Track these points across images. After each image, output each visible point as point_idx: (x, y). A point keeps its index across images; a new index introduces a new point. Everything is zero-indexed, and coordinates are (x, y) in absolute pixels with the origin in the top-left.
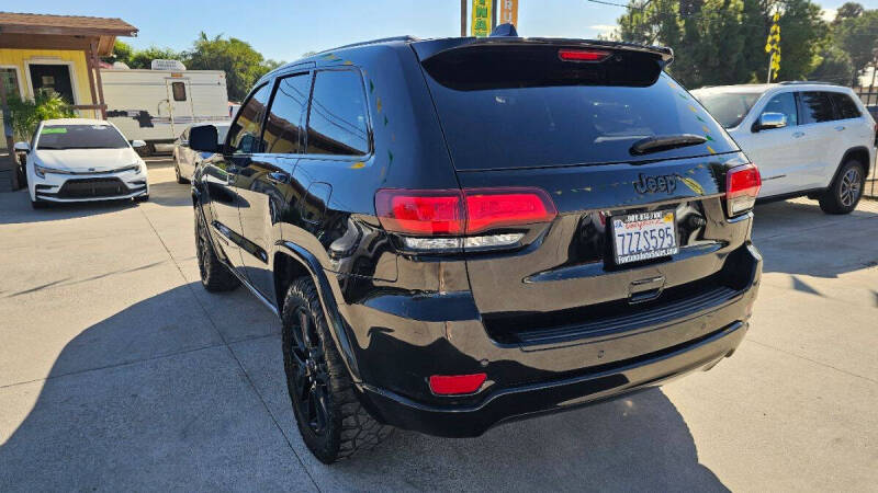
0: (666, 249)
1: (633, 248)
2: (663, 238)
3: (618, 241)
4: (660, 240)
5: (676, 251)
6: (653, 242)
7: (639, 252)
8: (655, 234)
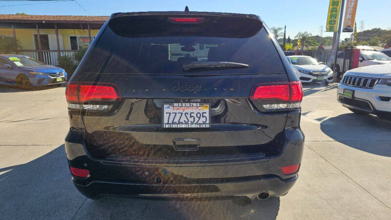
0: (200, 124)
1: (176, 120)
2: (199, 118)
3: (166, 116)
4: (197, 119)
5: (208, 126)
6: (191, 119)
7: (179, 123)
8: (194, 115)
